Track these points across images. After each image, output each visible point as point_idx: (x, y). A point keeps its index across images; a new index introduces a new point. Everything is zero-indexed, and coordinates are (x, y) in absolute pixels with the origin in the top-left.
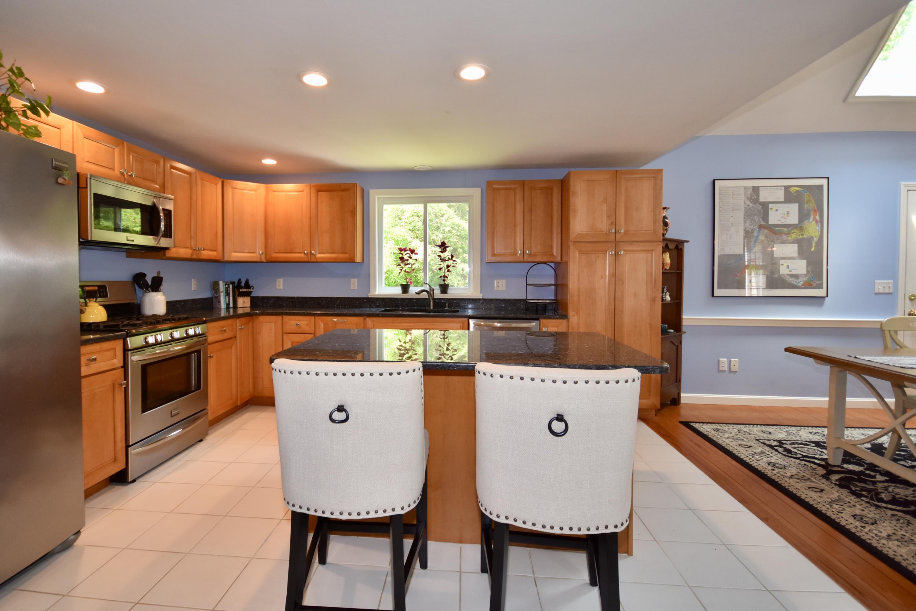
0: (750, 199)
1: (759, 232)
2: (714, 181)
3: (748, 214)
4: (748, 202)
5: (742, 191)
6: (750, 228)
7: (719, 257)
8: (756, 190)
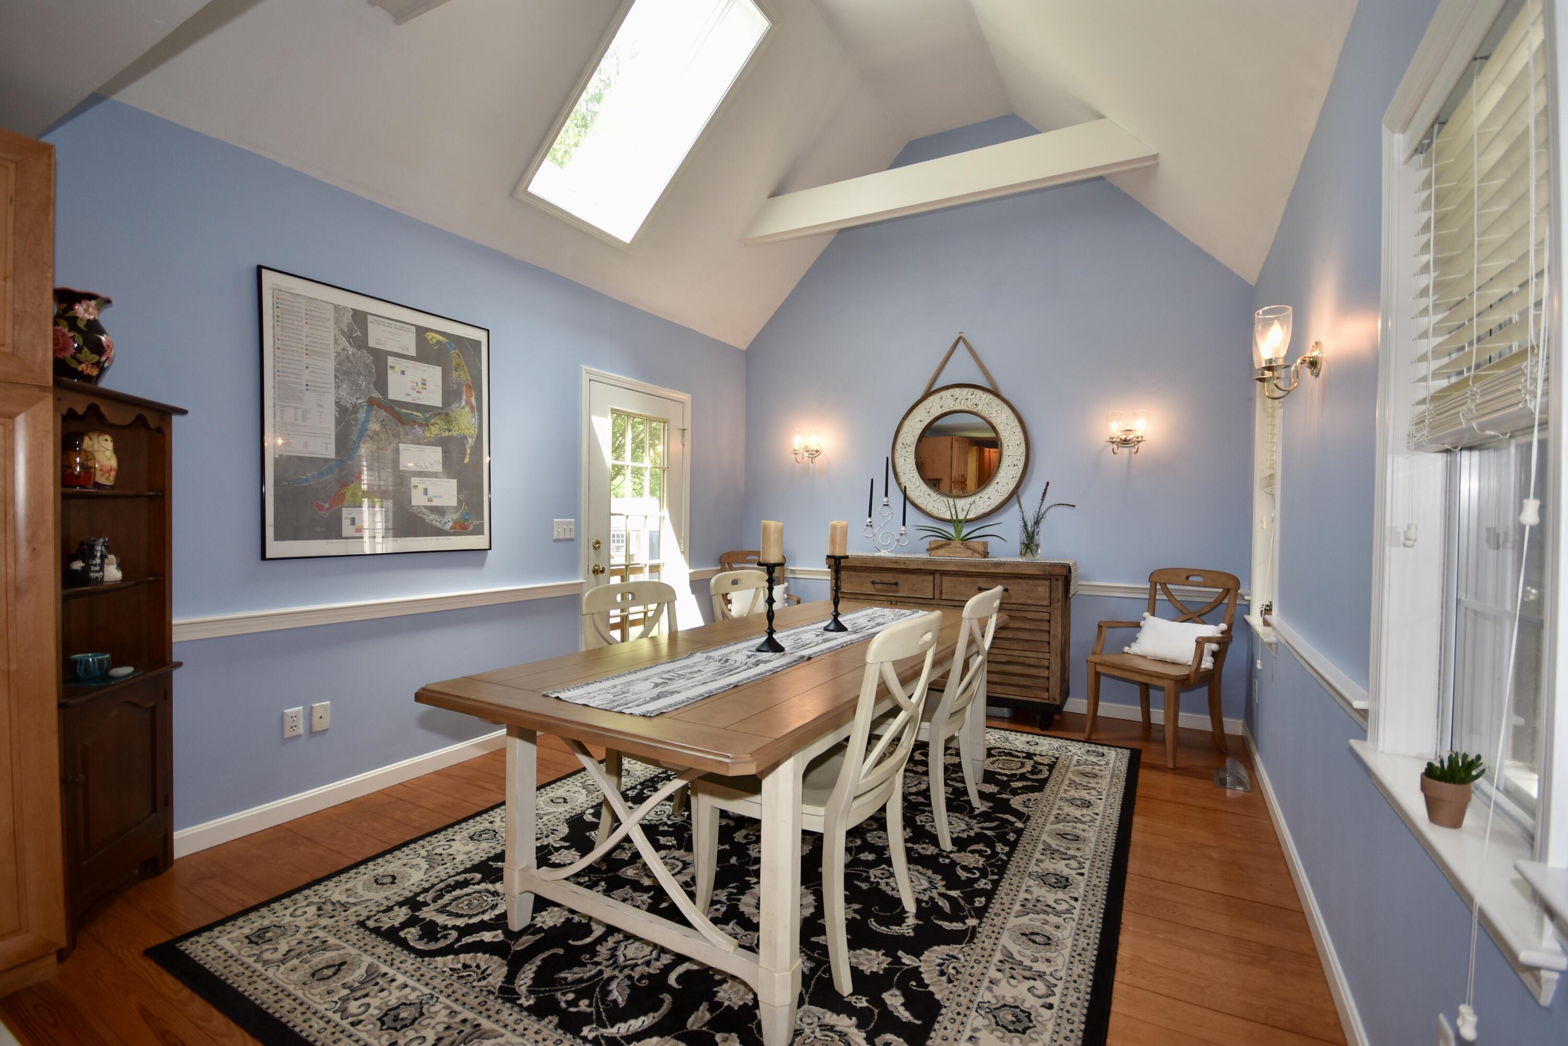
0: (349, 336)
1: (368, 412)
2: (260, 268)
3: (344, 372)
4: (344, 342)
5: (330, 314)
6: (349, 401)
7: (277, 461)
8: (360, 318)
